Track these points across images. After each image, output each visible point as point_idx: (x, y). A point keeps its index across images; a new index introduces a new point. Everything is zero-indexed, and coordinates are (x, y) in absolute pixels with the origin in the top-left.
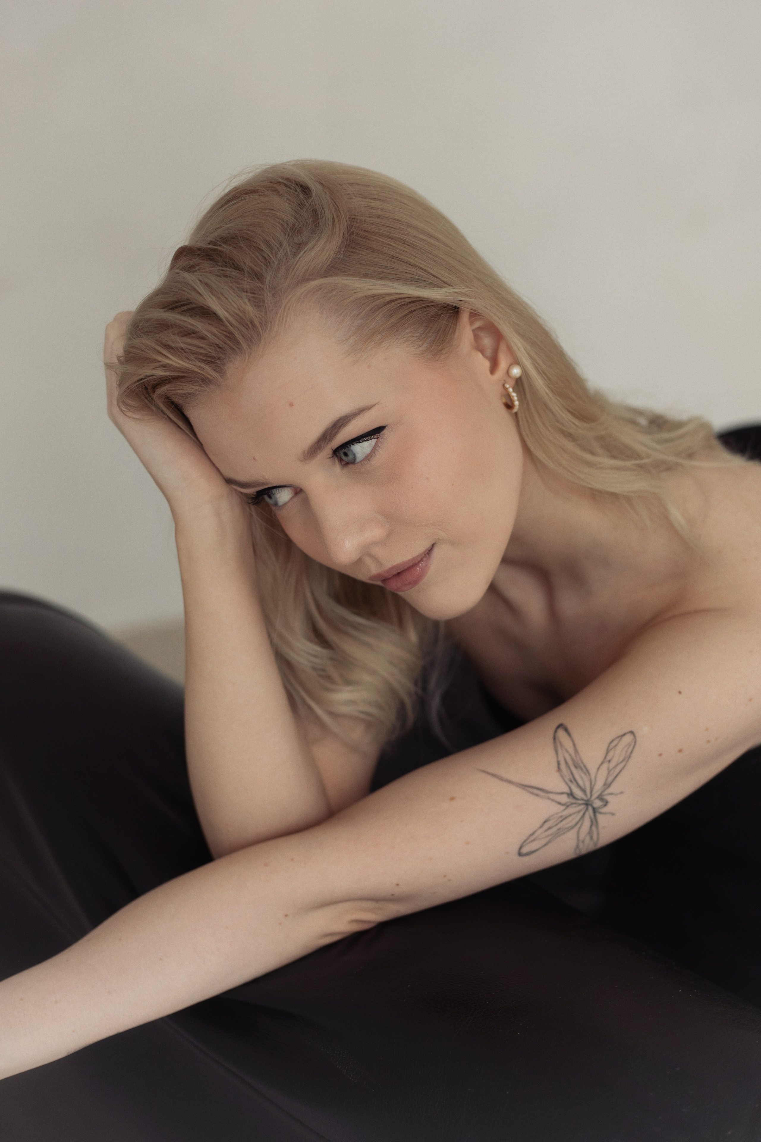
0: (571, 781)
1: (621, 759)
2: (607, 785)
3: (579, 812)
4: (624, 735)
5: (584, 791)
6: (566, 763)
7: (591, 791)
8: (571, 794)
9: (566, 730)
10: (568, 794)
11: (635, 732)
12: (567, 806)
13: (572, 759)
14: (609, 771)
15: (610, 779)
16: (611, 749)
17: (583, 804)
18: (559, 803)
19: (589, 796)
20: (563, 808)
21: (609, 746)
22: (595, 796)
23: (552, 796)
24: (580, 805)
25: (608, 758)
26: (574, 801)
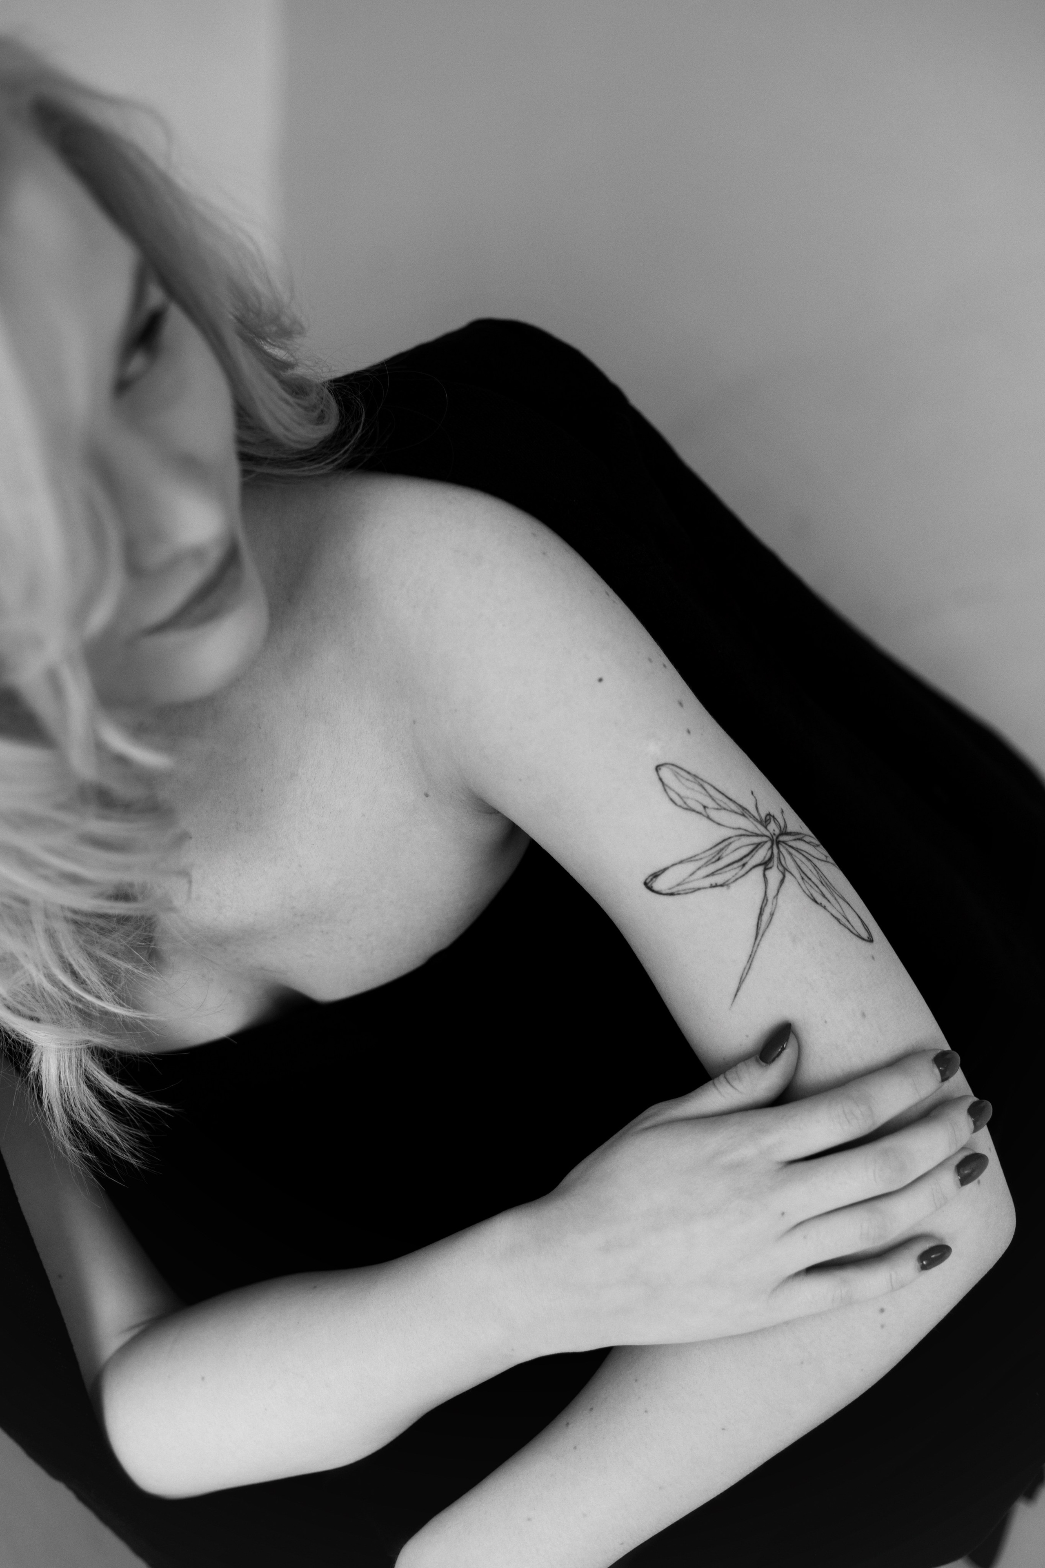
0: (744, 865)
1: (700, 789)
2: (744, 812)
3: (790, 854)
4: (661, 779)
5: (758, 846)
6: (713, 874)
7: (757, 835)
8: (766, 865)
9: (655, 875)
10: (765, 870)
11: (657, 763)
12: (784, 871)
13: (706, 864)
14: (721, 808)
15: (733, 807)
16: (685, 803)
17: (778, 848)
18: (782, 881)
19: (765, 839)
20: (787, 875)
21: (680, 806)
22: (762, 830)
23: (771, 893)
24: (779, 852)
25: (701, 809)
26: (775, 859)
